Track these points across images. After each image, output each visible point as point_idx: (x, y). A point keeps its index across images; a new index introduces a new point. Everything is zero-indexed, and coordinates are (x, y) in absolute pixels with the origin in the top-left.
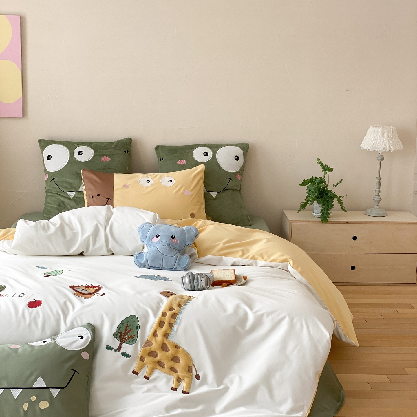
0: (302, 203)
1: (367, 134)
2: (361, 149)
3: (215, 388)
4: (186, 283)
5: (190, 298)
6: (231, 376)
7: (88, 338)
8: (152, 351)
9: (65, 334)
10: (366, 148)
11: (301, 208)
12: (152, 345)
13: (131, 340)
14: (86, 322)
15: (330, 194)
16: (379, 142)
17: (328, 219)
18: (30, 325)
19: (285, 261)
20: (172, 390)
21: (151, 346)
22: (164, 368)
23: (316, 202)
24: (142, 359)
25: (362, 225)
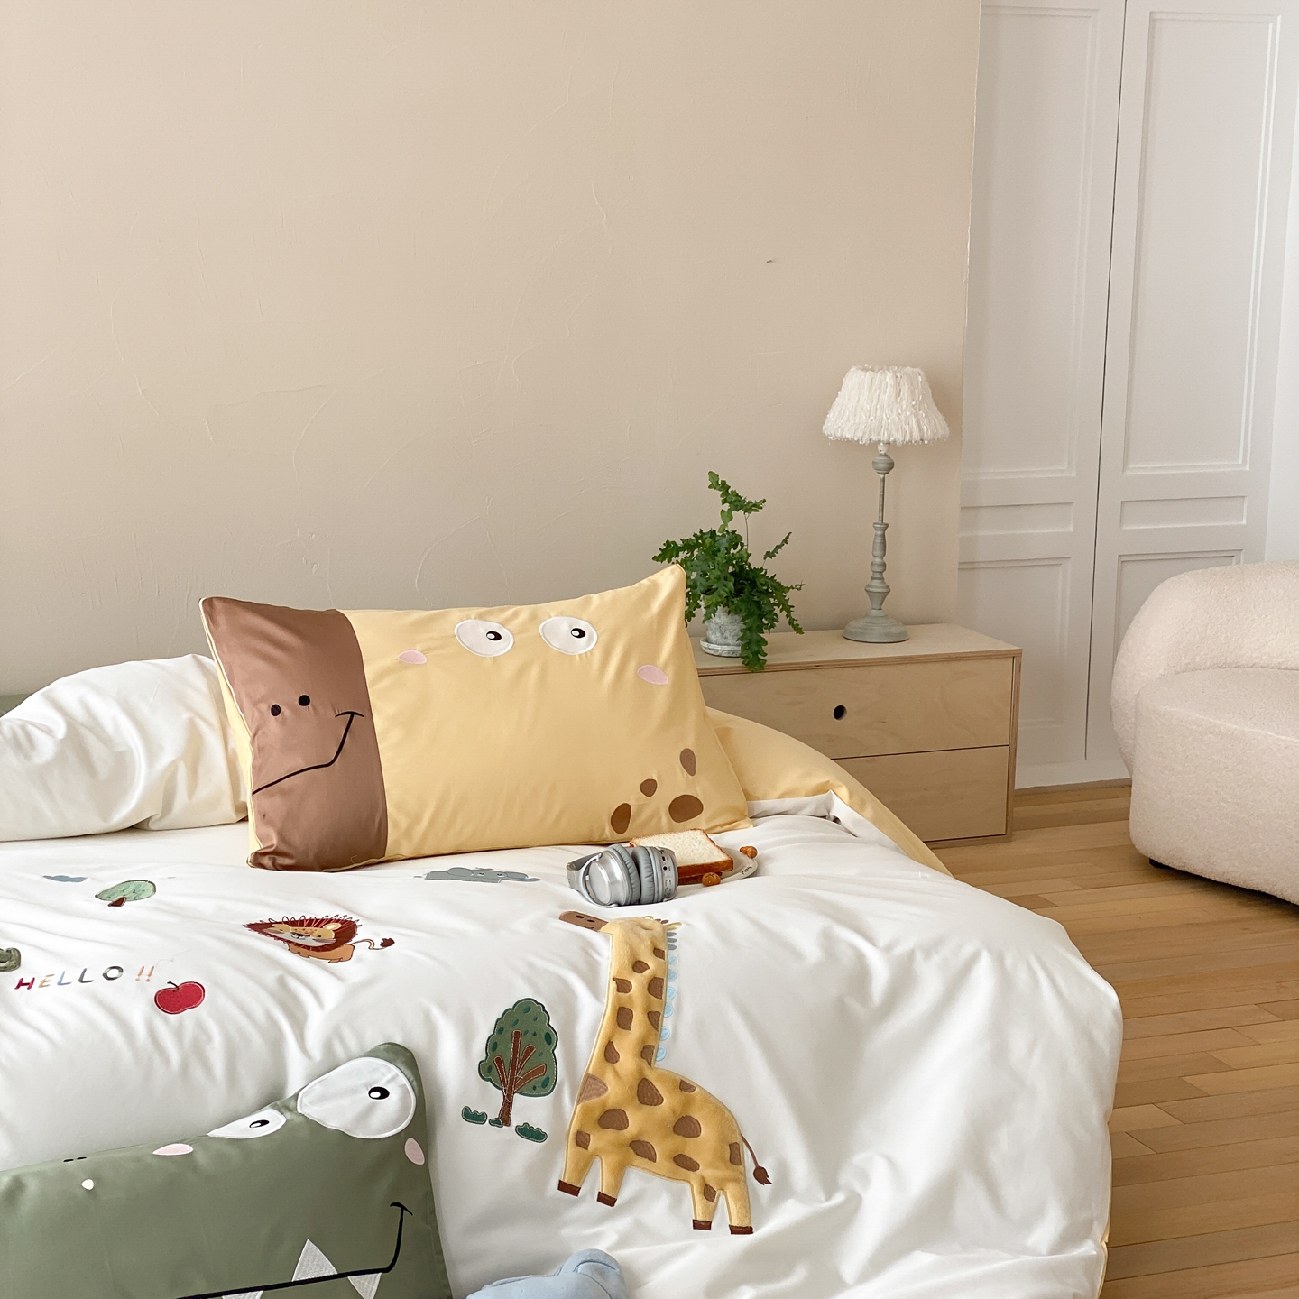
1: (843, 395)
3: (822, 1202)
5: (665, 927)
6: (858, 1159)
7: (405, 1094)
8: (609, 1111)
12: (607, 1089)
13: (538, 1080)
14: (375, 1039)
16: (888, 416)
17: (762, 657)
19: (822, 789)
20: (695, 1227)
21: (603, 1093)
22: (654, 1160)
24: (581, 1140)
25: (857, 671)
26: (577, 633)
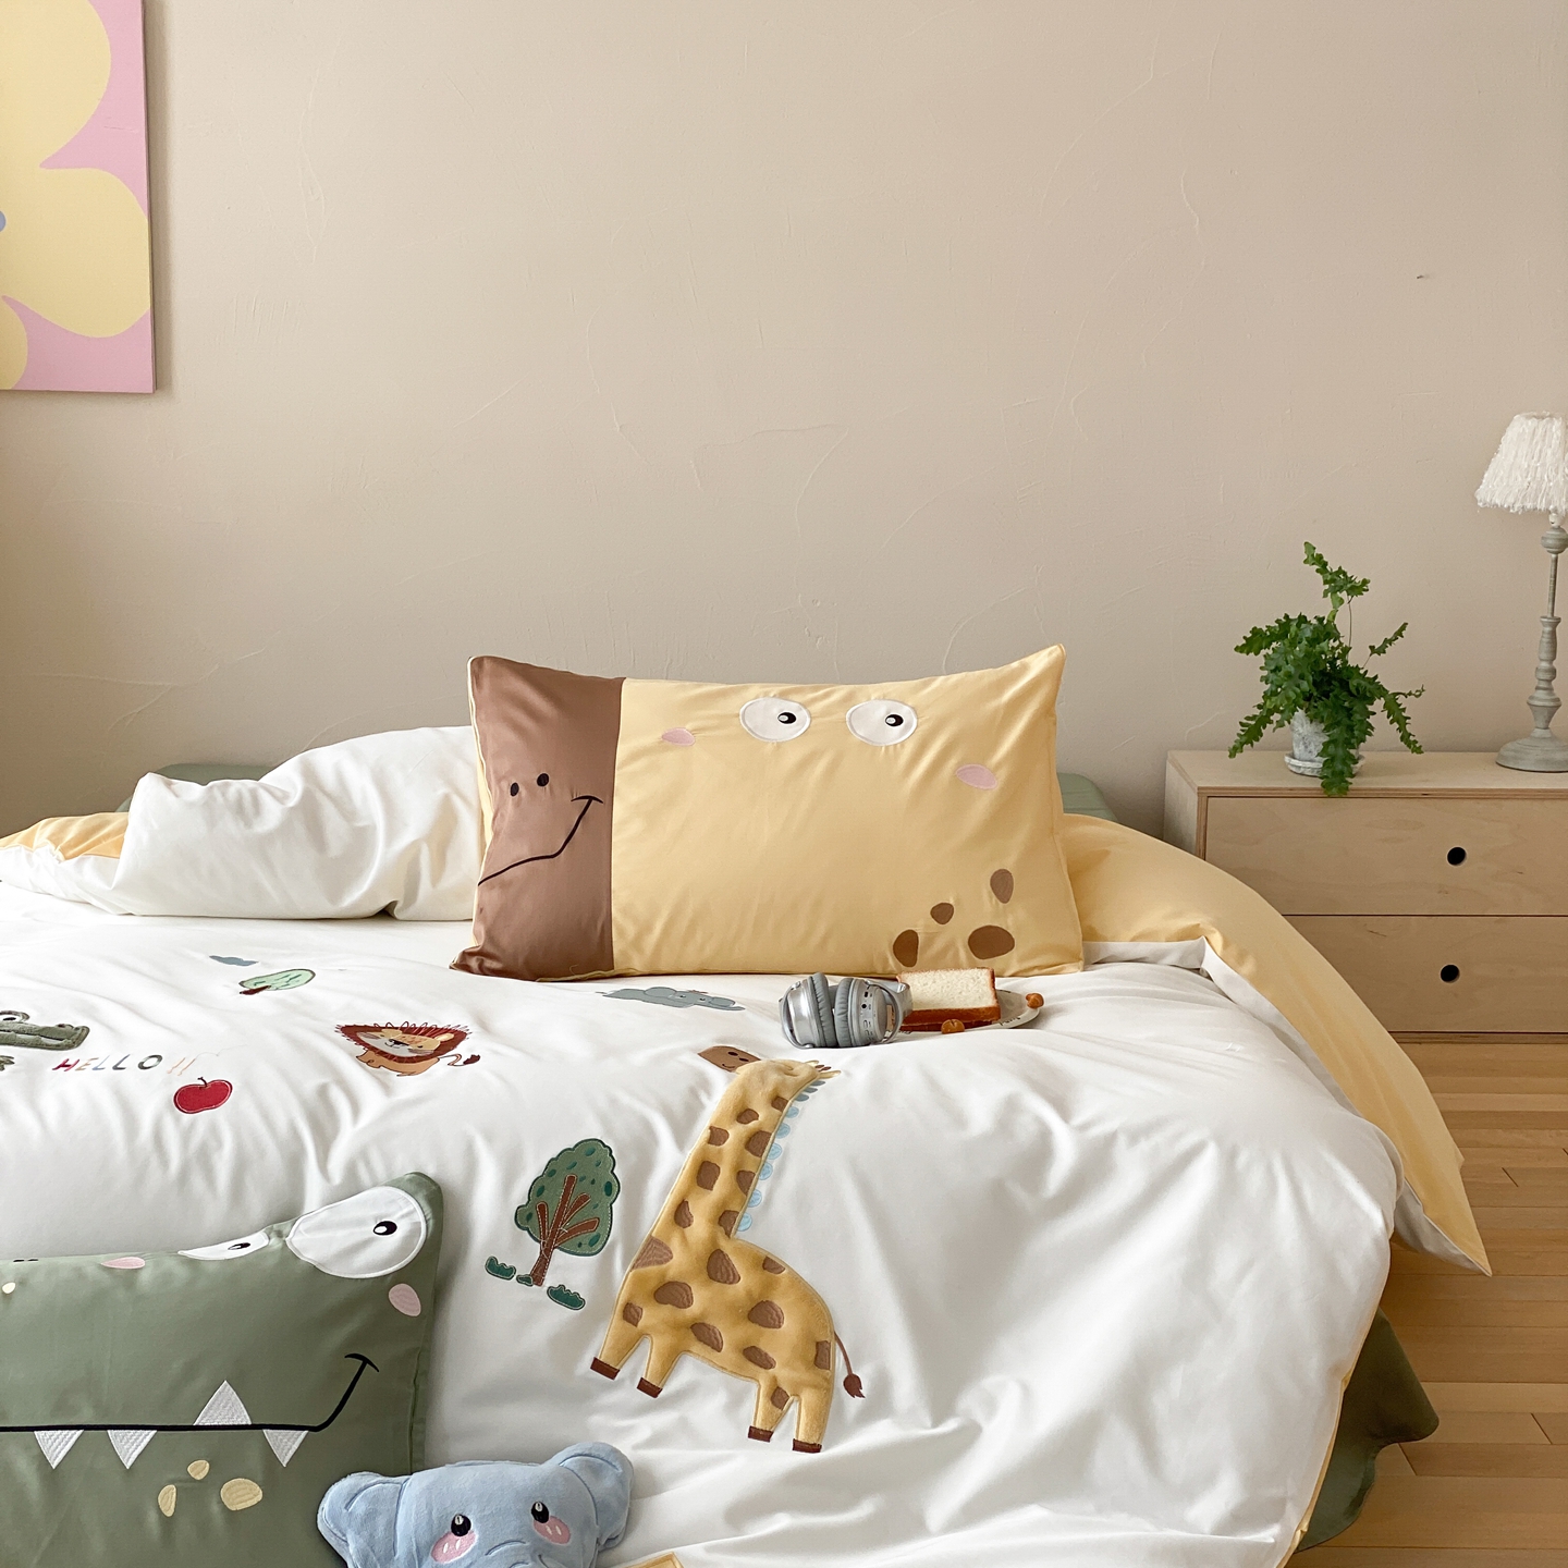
0: (1248, 718)
1: (1503, 447)
2: (1480, 504)
3: (926, 1428)
4: (800, 1017)
5: (818, 1075)
6: (989, 1382)
7: (415, 1231)
8: (671, 1283)
9: (324, 1214)
10: (1498, 502)
11: (1244, 739)
12: (671, 1257)
13: (585, 1237)
14: (404, 1167)
15: (1359, 684)
16: (1551, 477)
17: (1349, 780)
18: (184, 1177)
19: (1191, 933)
20: (750, 1436)
21: (667, 1261)
22: (719, 1351)
23: (1300, 713)
24: (630, 1314)
25: (1482, 805)
26: (893, 721)
